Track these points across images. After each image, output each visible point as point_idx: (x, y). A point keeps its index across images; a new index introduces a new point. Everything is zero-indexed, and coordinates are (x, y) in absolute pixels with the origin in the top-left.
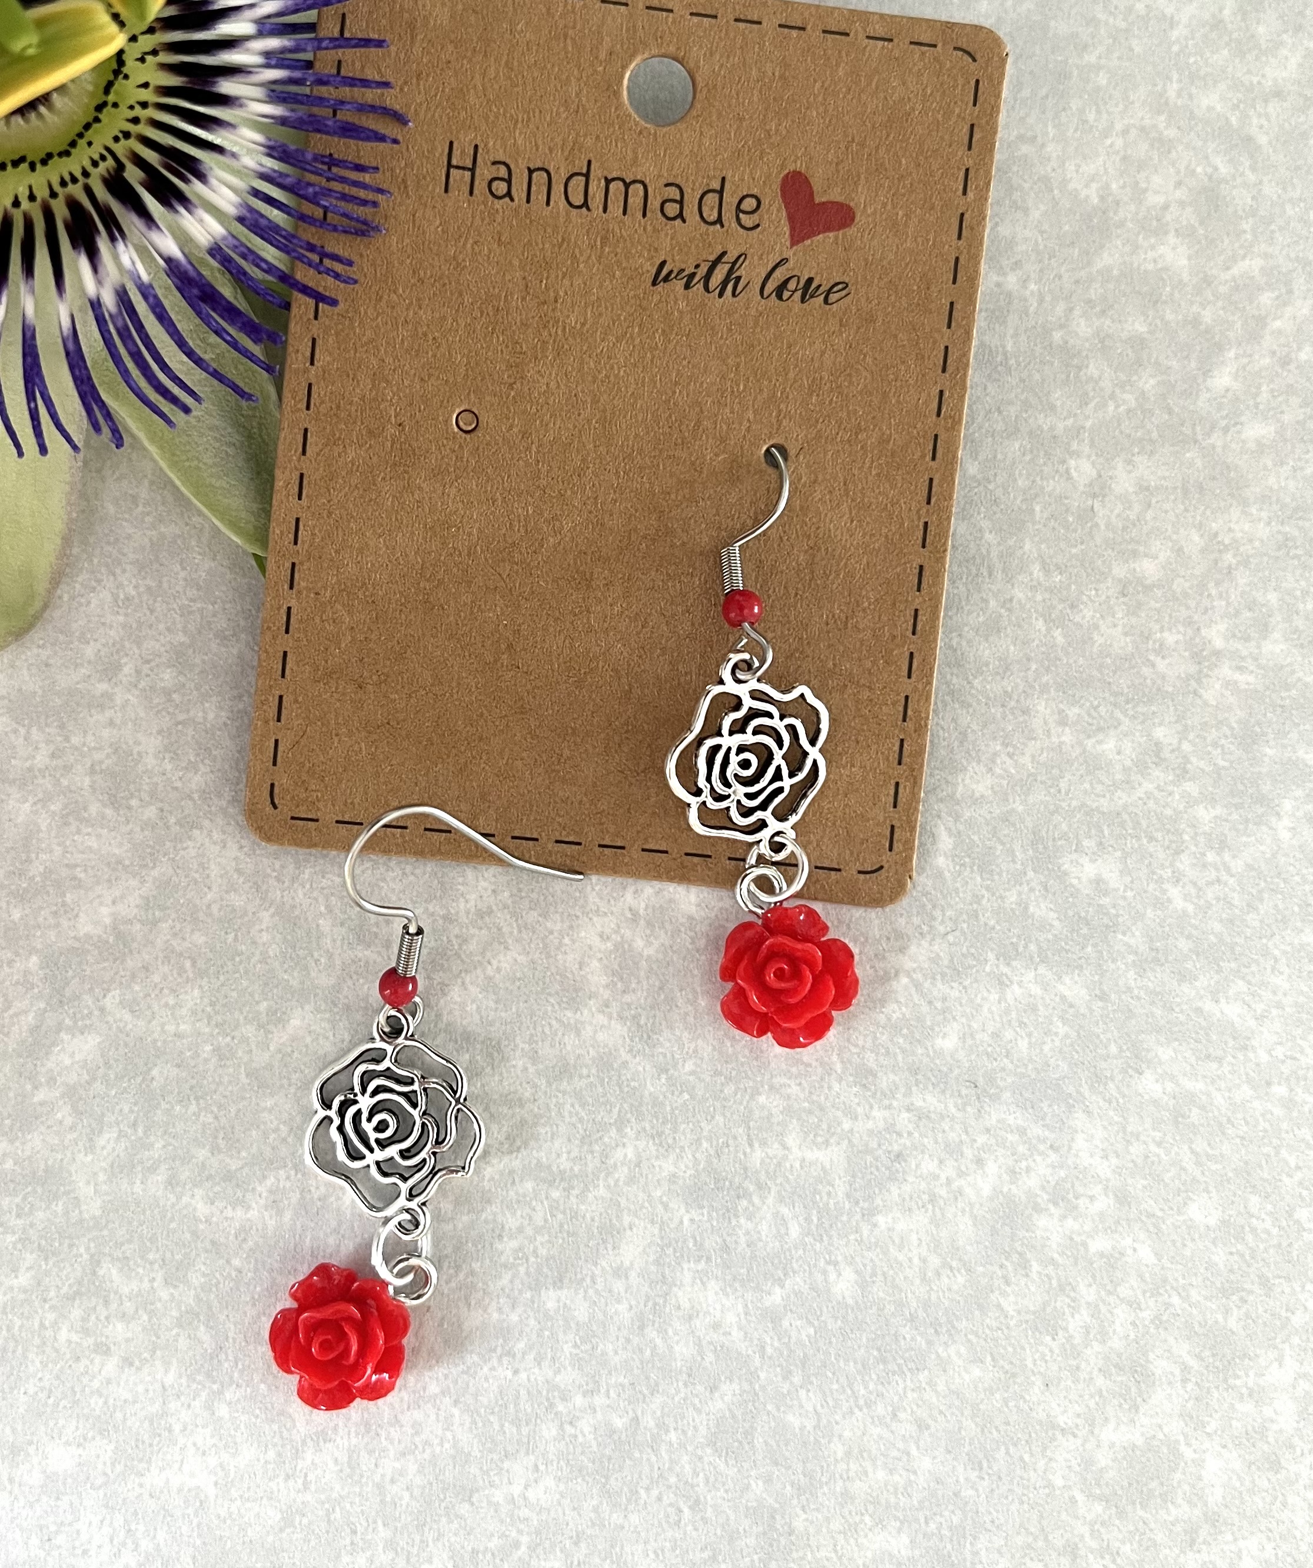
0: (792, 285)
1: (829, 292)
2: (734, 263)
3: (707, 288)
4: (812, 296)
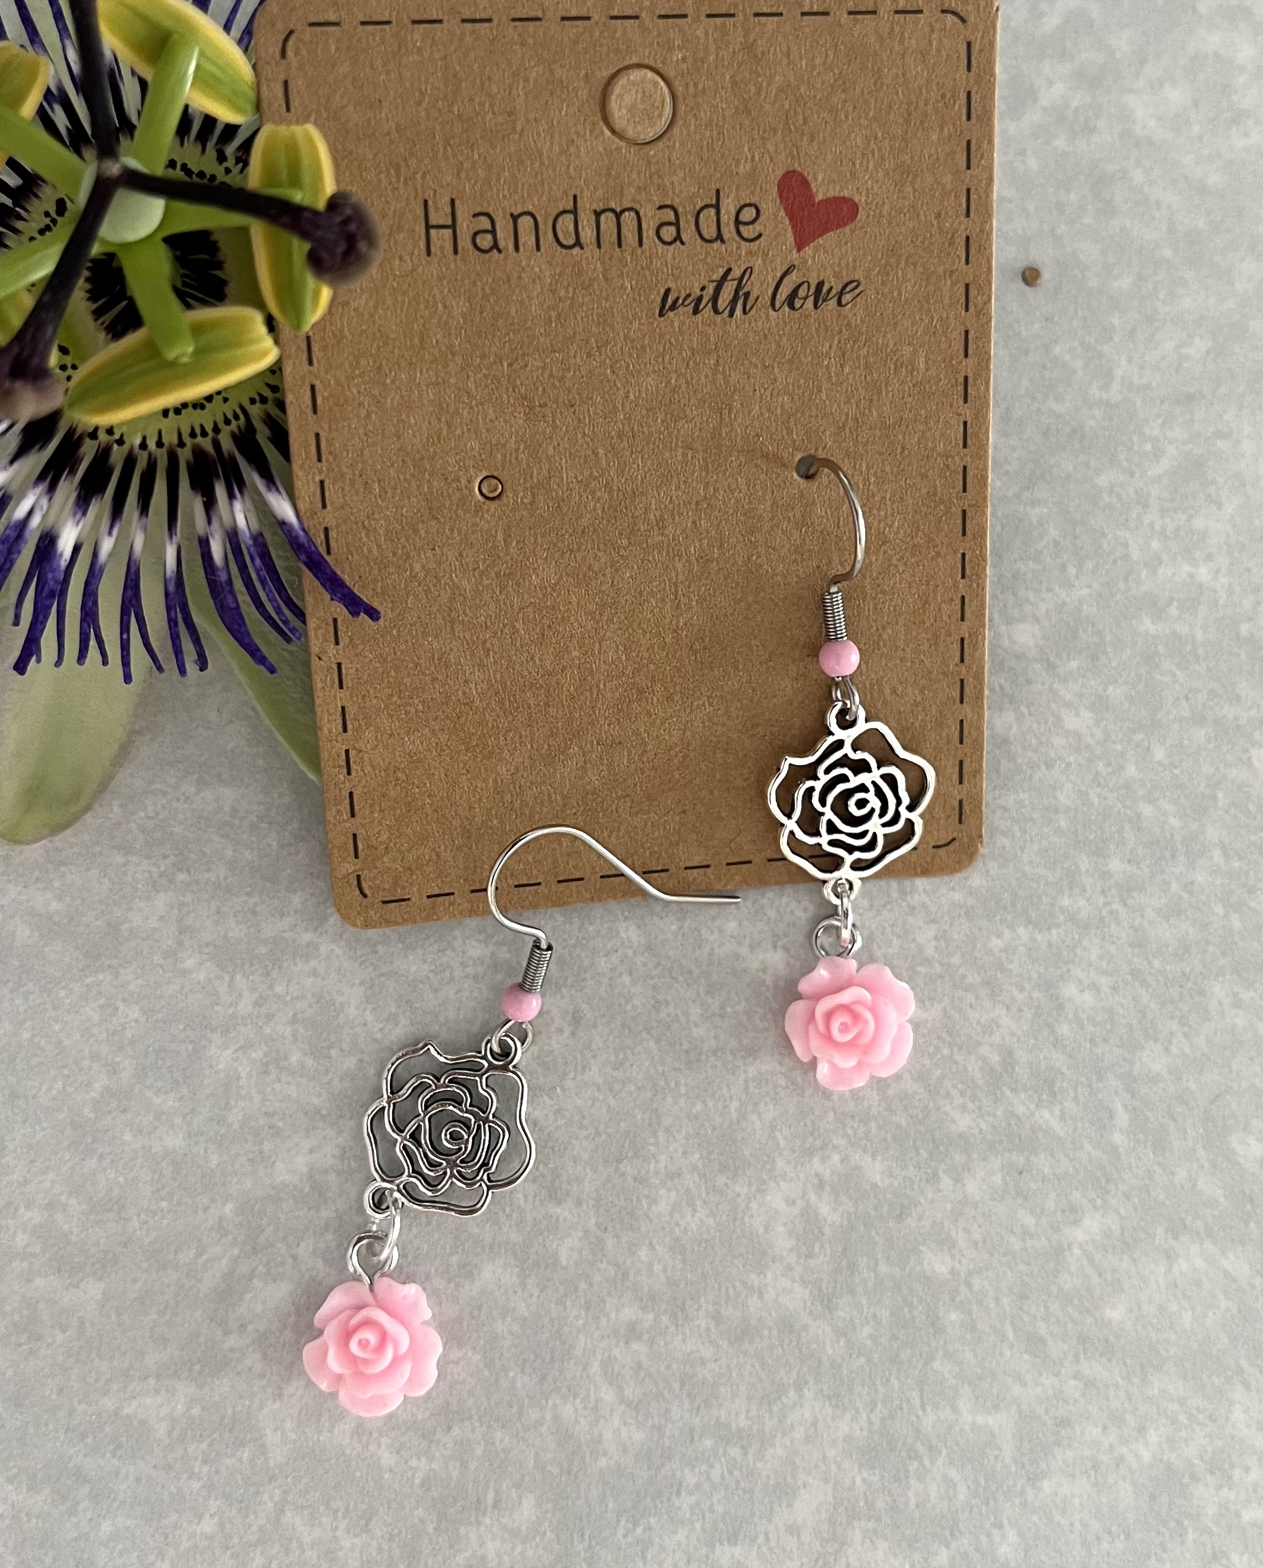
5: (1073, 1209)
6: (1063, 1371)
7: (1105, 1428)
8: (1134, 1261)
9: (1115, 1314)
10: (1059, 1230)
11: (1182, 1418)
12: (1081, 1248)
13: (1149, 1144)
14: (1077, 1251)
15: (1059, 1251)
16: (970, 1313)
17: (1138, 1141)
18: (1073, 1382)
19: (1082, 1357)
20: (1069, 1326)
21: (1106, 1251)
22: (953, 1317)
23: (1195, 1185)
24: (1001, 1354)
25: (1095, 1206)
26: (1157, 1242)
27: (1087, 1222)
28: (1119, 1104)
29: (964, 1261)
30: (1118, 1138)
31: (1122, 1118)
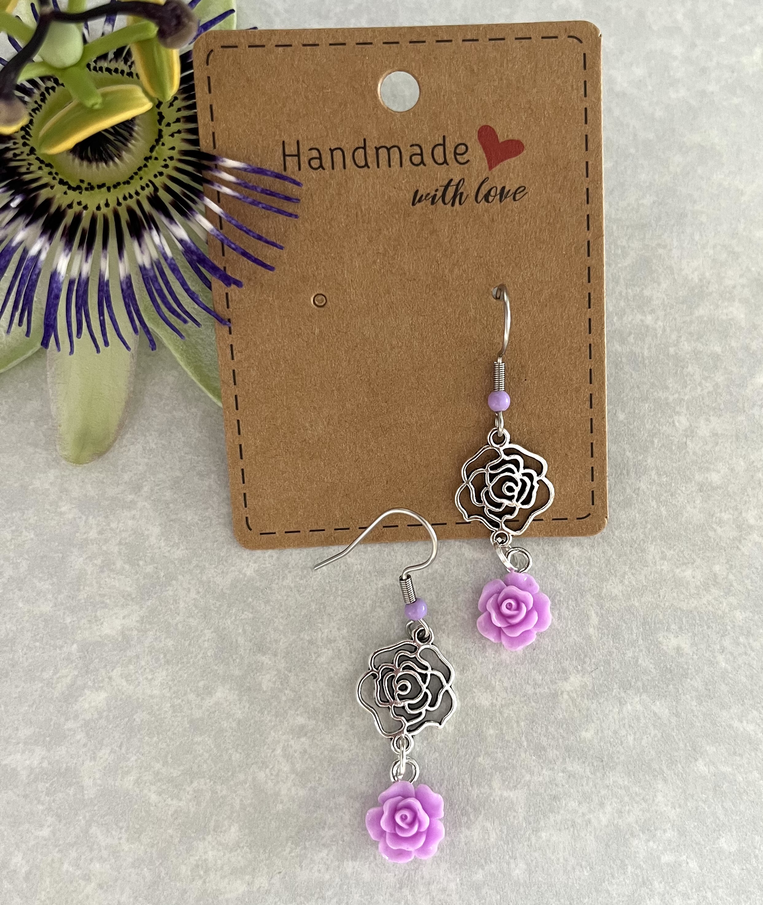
0: (493, 193)
1: (515, 193)
2: (458, 185)
3: (445, 204)
4: (506, 197)
5: (564, 671)
6: (556, 768)
7: (580, 803)
8: (600, 703)
9: (587, 735)
10: (556, 683)
11: (626, 799)
12: (568, 694)
13: (610, 636)
14: (566, 696)
15: (555, 695)
16: (502, 730)
17: (603, 634)
18: (561, 774)
19: (567, 760)
20: (560, 740)
21: (584, 697)
22: (491, 732)
23: (637, 661)
24: (520, 755)
25: (577, 671)
26: (614, 694)
27: (572, 679)
28: (593, 612)
29: (499, 699)
30: (591, 630)
31: (595, 620)
